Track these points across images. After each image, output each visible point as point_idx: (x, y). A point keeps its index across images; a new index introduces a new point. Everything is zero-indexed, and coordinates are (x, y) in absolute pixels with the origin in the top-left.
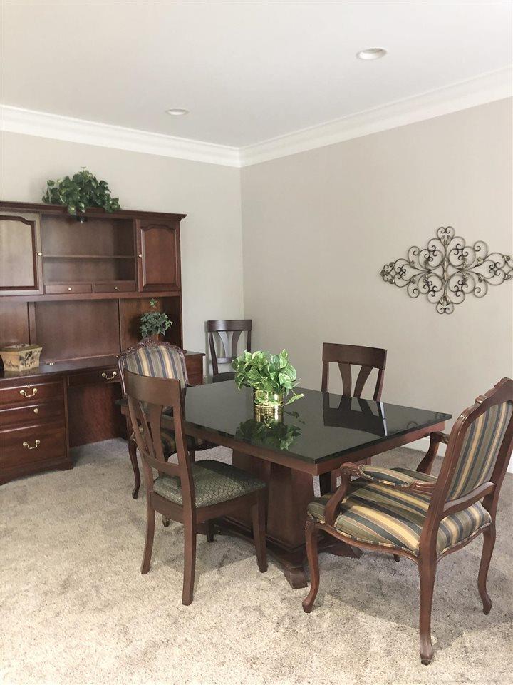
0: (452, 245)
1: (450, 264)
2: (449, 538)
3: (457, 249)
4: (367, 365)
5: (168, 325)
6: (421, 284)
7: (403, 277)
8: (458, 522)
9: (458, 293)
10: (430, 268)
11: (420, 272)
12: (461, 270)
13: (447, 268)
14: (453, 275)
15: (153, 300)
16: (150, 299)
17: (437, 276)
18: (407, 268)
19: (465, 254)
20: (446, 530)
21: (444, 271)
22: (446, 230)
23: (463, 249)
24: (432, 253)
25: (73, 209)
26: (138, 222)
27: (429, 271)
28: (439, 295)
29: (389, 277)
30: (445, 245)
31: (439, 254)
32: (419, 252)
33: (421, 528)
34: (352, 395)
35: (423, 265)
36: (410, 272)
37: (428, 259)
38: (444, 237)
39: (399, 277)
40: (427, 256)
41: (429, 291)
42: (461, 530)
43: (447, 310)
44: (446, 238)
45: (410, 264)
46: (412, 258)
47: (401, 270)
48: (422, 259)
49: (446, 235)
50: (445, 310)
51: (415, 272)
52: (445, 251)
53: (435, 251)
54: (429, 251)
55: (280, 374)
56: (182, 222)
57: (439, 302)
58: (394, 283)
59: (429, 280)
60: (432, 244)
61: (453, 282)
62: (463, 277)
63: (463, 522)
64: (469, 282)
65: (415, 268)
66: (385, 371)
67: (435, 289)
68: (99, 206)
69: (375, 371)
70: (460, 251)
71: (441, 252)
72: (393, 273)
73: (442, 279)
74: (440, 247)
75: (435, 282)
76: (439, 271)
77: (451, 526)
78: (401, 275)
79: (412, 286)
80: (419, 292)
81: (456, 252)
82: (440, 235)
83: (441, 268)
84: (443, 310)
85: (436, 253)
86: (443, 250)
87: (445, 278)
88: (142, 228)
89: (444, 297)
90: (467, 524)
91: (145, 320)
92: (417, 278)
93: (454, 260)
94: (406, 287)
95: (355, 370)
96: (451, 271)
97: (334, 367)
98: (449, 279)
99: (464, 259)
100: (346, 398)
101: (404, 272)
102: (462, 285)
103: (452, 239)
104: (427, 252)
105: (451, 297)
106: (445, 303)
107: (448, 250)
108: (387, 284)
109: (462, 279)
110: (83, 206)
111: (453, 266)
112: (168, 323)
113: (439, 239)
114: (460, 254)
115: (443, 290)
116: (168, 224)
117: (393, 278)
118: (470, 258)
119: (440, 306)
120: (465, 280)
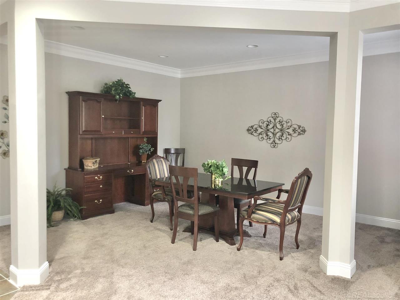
0: (278, 120)
1: (277, 128)
2: (289, 220)
3: (280, 122)
4: (250, 167)
5: (152, 150)
6: (265, 135)
7: (257, 132)
8: (291, 215)
9: (280, 140)
10: (268, 129)
11: (264, 130)
12: (281, 130)
13: (276, 129)
14: (278, 132)
15: (145, 138)
16: (143, 138)
17: (271, 132)
18: (259, 129)
19: (283, 124)
20: (288, 217)
21: (274, 130)
22: (275, 113)
23: (282, 122)
24: (269, 123)
25: (118, 97)
26: (142, 103)
27: (268, 130)
28: (272, 140)
29: (251, 132)
30: (275, 120)
31: (272, 123)
32: (264, 122)
33: (281, 217)
34: (244, 178)
35: (266, 128)
36: (260, 130)
37: (268, 125)
38: (274, 116)
39: (255, 132)
40: (267, 124)
41: (268, 138)
42: (292, 218)
43: (275, 147)
44: (275, 117)
45: (260, 127)
46: (261, 124)
47: (256, 129)
48: (265, 125)
49: (275, 116)
50: (274, 146)
51: (262, 130)
52: (275, 122)
53: (271, 122)
54: (268, 122)
55: (223, 169)
56: (159, 104)
57: (272, 143)
58: (253, 134)
59: (268, 134)
60: (270, 119)
61: (278, 135)
62: (282, 133)
63: (293, 215)
64: (284, 135)
65: (262, 129)
66: (258, 169)
67: (270, 138)
68: (127, 96)
69: (253, 169)
70: (281, 123)
71: (273, 123)
72: (252, 130)
73: (273, 134)
74: (272, 120)
75: (270, 134)
76: (272, 130)
77: (289, 216)
78: (256, 131)
79: (261, 136)
80: (264, 139)
81: (279, 123)
82: (273, 116)
83: (273, 129)
84: (273, 146)
85: (271, 123)
86: (274, 122)
87: (275, 133)
88: (143, 106)
89: (274, 141)
90: (294, 216)
91: (141, 147)
92: (263, 133)
93: (279, 126)
94: (258, 136)
95: (245, 169)
96: (277, 130)
97: (236, 168)
98: (276, 134)
99: (283, 126)
100: (241, 179)
101: (257, 130)
102: (282, 136)
103: (278, 117)
104: (267, 122)
105: (277, 141)
106: (275, 143)
107: (276, 122)
108: (250, 135)
109: (281, 134)
110: (121, 95)
111: (278, 129)
112: (152, 149)
113: (273, 117)
114: (281, 124)
115: (274, 138)
116: (153, 104)
117: (253, 132)
118: (285, 126)
119: (272, 145)
120: (283, 134)
